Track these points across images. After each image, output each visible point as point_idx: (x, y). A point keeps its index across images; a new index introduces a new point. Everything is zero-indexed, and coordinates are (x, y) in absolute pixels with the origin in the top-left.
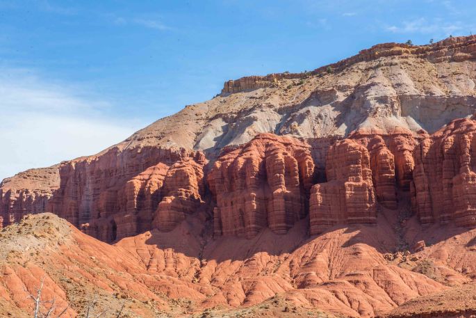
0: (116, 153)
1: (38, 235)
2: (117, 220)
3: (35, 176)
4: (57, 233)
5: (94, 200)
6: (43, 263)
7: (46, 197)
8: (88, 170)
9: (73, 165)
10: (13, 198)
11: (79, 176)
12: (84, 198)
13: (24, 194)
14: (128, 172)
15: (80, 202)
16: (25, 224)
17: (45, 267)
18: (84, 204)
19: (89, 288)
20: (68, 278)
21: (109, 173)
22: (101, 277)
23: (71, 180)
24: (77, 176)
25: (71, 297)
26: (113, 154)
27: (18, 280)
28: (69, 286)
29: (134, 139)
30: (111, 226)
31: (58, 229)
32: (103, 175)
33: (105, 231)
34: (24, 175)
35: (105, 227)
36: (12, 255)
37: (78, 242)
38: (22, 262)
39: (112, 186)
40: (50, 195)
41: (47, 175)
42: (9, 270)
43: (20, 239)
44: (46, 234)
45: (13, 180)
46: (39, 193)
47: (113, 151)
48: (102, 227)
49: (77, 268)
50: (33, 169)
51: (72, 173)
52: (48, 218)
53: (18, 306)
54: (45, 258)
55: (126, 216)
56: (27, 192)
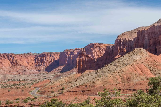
0: (154, 27)
1: (139, 55)
2: (157, 47)
3: (127, 34)
4: (144, 54)
5: (148, 41)
6: (143, 62)
7: (131, 40)
8: (146, 32)
9: (141, 31)
10: (121, 41)
11: (143, 34)
12: (145, 41)
13: (125, 40)
14: (159, 33)
15: (144, 42)
16: (134, 52)
17: (143, 64)
18: (145, 43)
19: (156, 69)
20: (150, 67)
21: (152, 33)
22: (159, 66)
23: (141, 36)
24: (142, 34)
25: (152, 72)
26: (153, 27)
27: (138, 68)
28: (151, 69)
29: (160, 22)
30: (155, 49)
31: (144, 53)
32: (150, 34)
33: (153, 51)
34: (124, 34)
35: (153, 49)
36: (134, 61)
37: (150, 56)
38: (138, 63)
39: (154, 37)
40: (132, 40)
41: (131, 33)
42: (135, 65)
43: (135, 56)
44: (141, 54)
45: (121, 35)
46: (129, 39)
47: (153, 26)
48: (152, 50)
49: (151, 64)
50: (126, 32)
51: (141, 33)
52: (140, 49)
53: (139, 75)
54: (143, 61)
55: (160, 46)
56: (126, 39)
